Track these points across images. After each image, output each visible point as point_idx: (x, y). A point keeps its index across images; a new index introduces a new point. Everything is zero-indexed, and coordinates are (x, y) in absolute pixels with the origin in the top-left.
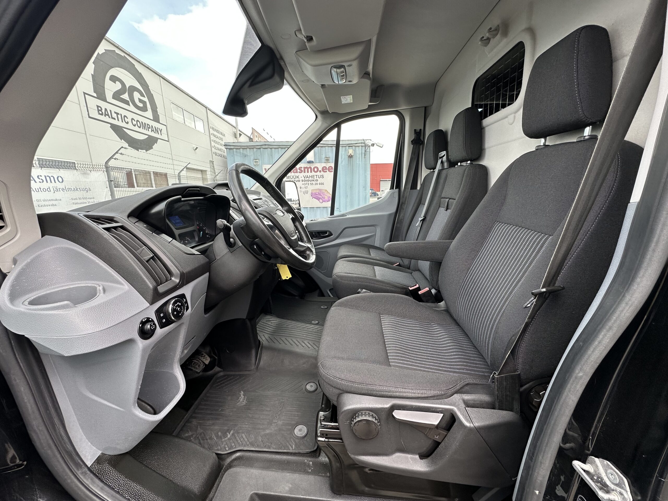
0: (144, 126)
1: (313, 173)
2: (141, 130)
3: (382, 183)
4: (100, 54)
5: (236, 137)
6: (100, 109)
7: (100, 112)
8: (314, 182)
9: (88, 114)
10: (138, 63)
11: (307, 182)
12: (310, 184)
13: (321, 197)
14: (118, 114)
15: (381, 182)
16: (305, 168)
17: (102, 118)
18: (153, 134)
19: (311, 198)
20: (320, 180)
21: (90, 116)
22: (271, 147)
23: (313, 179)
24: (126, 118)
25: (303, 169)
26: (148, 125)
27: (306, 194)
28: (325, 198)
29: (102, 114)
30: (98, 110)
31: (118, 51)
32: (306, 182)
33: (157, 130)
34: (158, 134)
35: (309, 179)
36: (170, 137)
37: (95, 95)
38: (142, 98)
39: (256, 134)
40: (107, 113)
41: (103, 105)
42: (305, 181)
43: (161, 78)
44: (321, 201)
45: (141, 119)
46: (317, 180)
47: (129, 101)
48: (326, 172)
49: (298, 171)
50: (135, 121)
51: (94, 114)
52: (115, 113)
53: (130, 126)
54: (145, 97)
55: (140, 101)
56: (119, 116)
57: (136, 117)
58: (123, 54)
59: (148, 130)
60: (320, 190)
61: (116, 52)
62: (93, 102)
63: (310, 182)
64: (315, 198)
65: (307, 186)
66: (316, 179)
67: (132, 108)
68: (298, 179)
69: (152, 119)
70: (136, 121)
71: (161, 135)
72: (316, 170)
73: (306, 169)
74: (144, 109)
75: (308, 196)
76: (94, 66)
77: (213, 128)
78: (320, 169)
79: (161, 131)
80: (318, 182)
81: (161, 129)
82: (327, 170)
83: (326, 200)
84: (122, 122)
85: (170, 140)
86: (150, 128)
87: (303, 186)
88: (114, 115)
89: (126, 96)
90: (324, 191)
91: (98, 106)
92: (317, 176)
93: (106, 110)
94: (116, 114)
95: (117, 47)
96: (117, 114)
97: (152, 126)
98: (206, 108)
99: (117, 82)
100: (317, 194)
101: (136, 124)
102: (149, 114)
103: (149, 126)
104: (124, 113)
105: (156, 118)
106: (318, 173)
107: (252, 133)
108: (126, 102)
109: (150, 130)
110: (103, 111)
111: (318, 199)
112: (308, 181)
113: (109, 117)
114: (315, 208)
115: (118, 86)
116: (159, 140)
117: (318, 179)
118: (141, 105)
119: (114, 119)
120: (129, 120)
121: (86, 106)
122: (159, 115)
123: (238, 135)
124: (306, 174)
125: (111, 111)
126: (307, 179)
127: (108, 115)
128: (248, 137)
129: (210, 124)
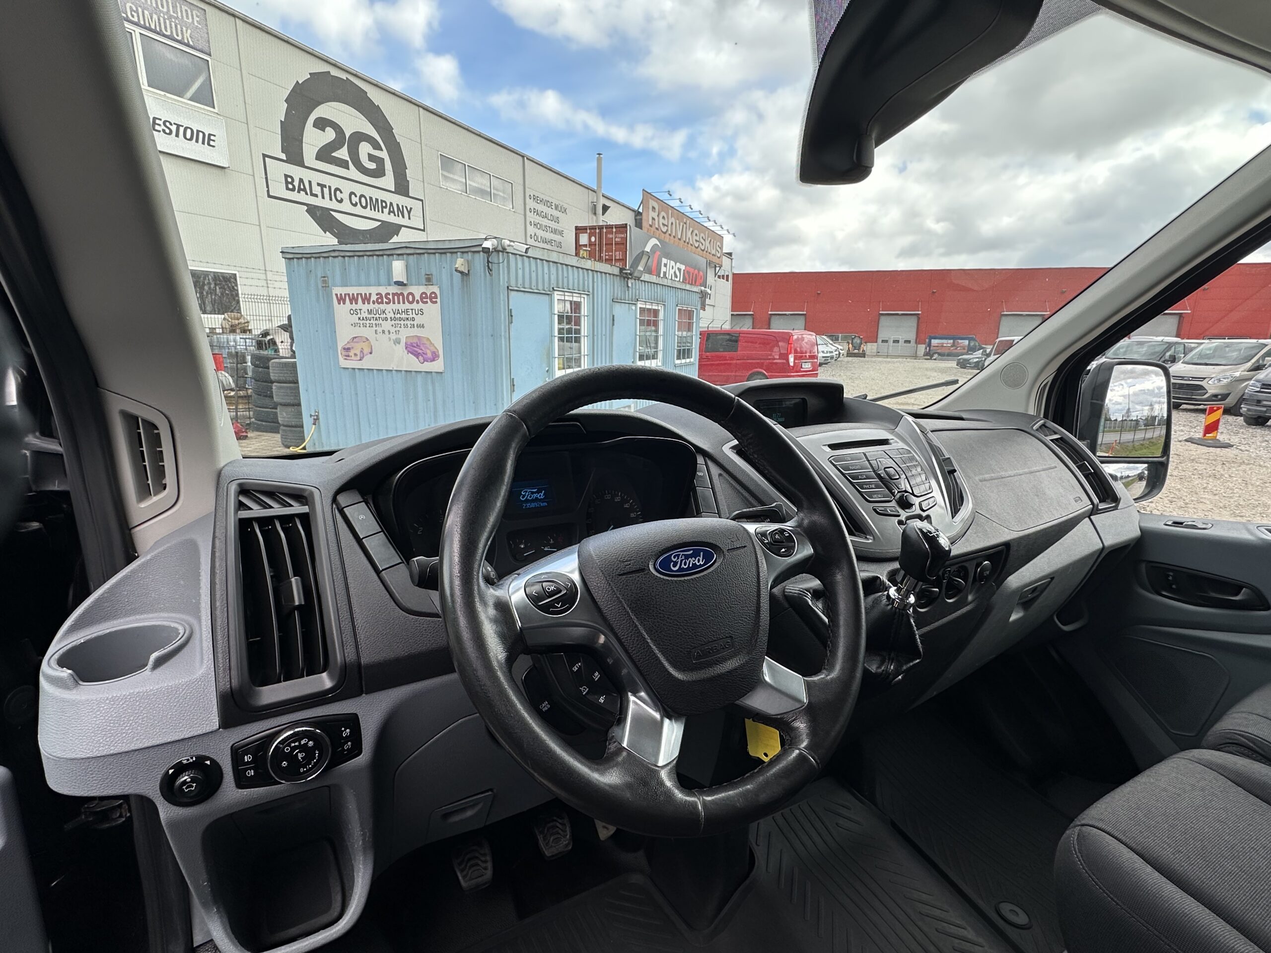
0: (375, 204)
1: (407, 306)
2: (368, 212)
3: (884, 321)
4: (300, 82)
5: (595, 214)
6: (289, 180)
7: (290, 186)
8: (409, 323)
9: (268, 191)
10: (375, 88)
11: (399, 322)
12: (402, 326)
13: (420, 351)
14: (325, 186)
15: (882, 318)
16: (394, 295)
17: (294, 196)
18: (392, 219)
19: (406, 352)
20: (419, 320)
21: (271, 194)
22: (342, 254)
23: (407, 316)
24: (338, 192)
25: (391, 297)
26: (382, 201)
27: (397, 345)
28: (426, 354)
29: (293, 190)
30: (287, 183)
31: (335, 72)
32: (396, 322)
33: (401, 211)
34: (403, 217)
35: (401, 316)
36: (428, 221)
37: (284, 157)
38: (377, 153)
39: (652, 203)
40: (302, 187)
41: (296, 172)
42: (395, 319)
43: (421, 109)
44: (421, 358)
45: (369, 192)
46: (413, 319)
47: (348, 161)
48: (427, 302)
49: (385, 300)
50: (356, 196)
51: (279, 189)
52: (319, 184)
53: (346, 206)
54: (382, 150)
55: (371, 158)
56: (326, 191)
57: (359, 190)
58: (344, 76)
59: (383, 212)
60: (419, 338)
61: (332, 74)
62: (278, 170)
63: (402, 322)
64: (412, 353)
65: (399, 329)
66: (411, 316)
67: (353, 173)
68: (385, 316)
69: (393, 190)
70: (358, 196)
71: (409, 219)
72: (411, 298)
73: (396, 297)
74: (379, 173)
75: (400, 349)
76: (286, 105)
77: (535, 198)
78: (417, 297)
79: (409, 212)
80: (415, 323)
81: (411, 209)
82: (428, 300)
83: (429, 359)
84: (331, 199)
85: (428, 228)
86: (386, 207)
87: (393, 330)
88: (317, 190)
89: (343, 153)
90: (425, 342)
91: (286, 176)
92: (414, 311)
93: (301, 180)
94: (320, 188)
95: (335, 65)
96: (322, 186)
97: (391, 204)
98: (523, 157)
99: (328, 129)
100: (415, 345)
101: (358, 201)
102: (388, 181)
103: (384, 204)
104: (334, 183)
105: (402, 188)
106: (415, 306)
107: (642, 203)
108: (343, 164)
109: (386, 211)
110: (296, 183)
111: (417, 355)
112: (400, 319)
113: (307, 194)
114: (413, 373)
115: (330, 135)
116: (403, 228)
117: (414, 315)
118: (372, 166)
119: (316, 196)
120: (345, 196)
121: (264, 177)
122: (408, 181)
123: (600, 210)
124: (396, 306)
125: (310, 182)
126: (399, 315)
127: (304, 190)
128: (633, 211)
129: (527, 190)
